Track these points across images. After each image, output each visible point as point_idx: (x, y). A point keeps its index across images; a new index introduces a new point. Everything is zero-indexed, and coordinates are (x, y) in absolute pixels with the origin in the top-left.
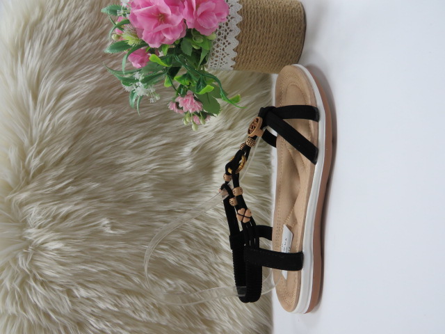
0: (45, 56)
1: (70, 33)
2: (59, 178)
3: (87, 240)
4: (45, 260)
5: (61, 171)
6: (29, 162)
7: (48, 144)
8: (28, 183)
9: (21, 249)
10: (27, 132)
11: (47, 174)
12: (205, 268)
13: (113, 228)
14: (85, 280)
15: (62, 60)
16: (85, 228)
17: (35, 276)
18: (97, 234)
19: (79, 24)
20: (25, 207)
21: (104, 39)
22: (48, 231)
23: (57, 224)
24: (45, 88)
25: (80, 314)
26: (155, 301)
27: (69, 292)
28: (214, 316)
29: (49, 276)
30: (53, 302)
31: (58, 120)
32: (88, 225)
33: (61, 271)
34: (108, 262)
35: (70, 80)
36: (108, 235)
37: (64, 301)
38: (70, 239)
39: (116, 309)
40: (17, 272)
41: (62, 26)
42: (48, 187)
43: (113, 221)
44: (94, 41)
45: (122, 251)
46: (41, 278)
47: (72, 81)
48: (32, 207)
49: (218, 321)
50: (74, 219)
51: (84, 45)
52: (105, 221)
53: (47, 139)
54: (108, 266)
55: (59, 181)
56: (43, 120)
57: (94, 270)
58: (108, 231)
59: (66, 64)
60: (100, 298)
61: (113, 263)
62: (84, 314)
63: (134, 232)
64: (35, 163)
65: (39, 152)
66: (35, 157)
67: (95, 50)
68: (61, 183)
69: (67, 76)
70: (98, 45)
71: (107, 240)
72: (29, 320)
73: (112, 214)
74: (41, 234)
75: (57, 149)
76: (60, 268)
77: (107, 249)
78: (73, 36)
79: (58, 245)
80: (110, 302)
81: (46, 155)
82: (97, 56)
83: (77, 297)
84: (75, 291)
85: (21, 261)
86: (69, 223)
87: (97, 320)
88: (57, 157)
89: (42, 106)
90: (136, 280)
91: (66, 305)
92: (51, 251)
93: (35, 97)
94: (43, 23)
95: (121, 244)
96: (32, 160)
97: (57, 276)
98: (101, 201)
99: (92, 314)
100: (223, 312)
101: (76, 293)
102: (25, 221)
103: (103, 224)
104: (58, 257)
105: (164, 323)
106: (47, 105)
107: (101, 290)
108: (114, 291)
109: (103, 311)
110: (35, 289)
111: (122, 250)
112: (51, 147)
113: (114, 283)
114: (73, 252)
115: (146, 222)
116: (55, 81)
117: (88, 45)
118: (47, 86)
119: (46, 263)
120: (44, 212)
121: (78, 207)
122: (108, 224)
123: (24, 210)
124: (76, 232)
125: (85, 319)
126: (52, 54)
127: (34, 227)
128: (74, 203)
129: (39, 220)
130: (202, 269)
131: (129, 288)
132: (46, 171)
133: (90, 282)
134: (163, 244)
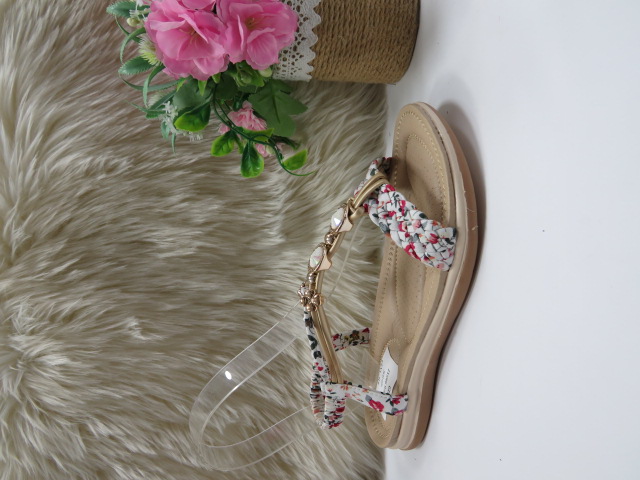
0: (21, 63)
1: (62, 22)
2: (58, 258)
3: (105, 350)
4: (43, 381)
5: (60, 247)
6: (9, 232)
7: (36, 206)
8: (10, 264)
9: (5, 365)
11: (39, 251)
12: (283, 389)
13: (145, 331)
14: (104, 410)
15: (51, 68)
16: (100, 333)
17: (29, 404)
18: (121, 342)
19: (76, 7)
20: (8, 302)
21: (116, 33)
22: (44, 339)
23: (58, 327)
24: (27, 114)
25: (100, 459)
27: (83, 430)
28: (296, 459)
29: (50, 405)
30: (58, 442)
31: (49, 168)
32: (106, 328)
33: (67, 397)
34: (138, 383)
35: (65, 100)
36: (136, 342)
37: (74, 440)
38: (80, 349)
39: (153, 453)
40: (3, 399)
41: (48, 11)
42: (40, 272)
43: (143, 321)
44: (101, 35)
45: (160, 366)
46: (39, 409)
47: (68, 103)
48: (19, 303)
49: (300, 466)
50: (83, 319)
51: (85, 43)
52: (133, 322)
54: (140, 389)
55: (57, 262)
56: (25, 168)
57: (117, 396)
58: (137, 335)
59: (57, 74)
60: (128, 436)
61: (146, 384)
62: (105, 459)
63: (177, 336)
64: (18, 235)
66: (19, 224)
67: (103, 50)
68: (61, 264)
69: (60, 94)
70: (108, 41)
71: (137, 349)
72: (24, 469)
73: (141, 311)
74: (34, 342)
75: (52, 213)
76: (66, 393)
77: (136, 363)
78: (65, 28)
79: (63, 360)
81: (29, 224)
82: (107, 60)
83: (94, 435)
84: (90, 426)
85: (6, 383)
86: (76, 326)
87: (125, 468)
88: (56, 223)
89: (22, 146)
90: (181, 408)
91: (78, 448)
92: (50, 368)
93: (11, 129)
94: (17, 6)
95: (158, 355)
96: (13, 231)
97: (62, 404)
98: (125, 291)
99: (120, 460)
100: (307, 453)
101: (92, 428)
102: (10, 323)
103: (129, 326)
104: (62, 377)
106: (32, 139)
107: (129, 425)
108: (148, 426)
109: (133, 453)
110: (30, 424)
111: (159, 364)
112: (41, 211)
113: (148, 413)
114: (83, 370)
116: (40, 104)
117: (93, 41)
118: (28, 112)
119: (45, 385)
120: (36, 310)
121: (88, 302)
122: (136, 326)
123: (6, 307)
124: (89, 340)
125: (109, 466)
126: (34, 58)
127: (23, 333)
128: (83, 295)
129: (30, 323)
130: (278, 391)
131: (172, 420)
132: (37, 246)
133: (112, 412)
134: (222, 354)
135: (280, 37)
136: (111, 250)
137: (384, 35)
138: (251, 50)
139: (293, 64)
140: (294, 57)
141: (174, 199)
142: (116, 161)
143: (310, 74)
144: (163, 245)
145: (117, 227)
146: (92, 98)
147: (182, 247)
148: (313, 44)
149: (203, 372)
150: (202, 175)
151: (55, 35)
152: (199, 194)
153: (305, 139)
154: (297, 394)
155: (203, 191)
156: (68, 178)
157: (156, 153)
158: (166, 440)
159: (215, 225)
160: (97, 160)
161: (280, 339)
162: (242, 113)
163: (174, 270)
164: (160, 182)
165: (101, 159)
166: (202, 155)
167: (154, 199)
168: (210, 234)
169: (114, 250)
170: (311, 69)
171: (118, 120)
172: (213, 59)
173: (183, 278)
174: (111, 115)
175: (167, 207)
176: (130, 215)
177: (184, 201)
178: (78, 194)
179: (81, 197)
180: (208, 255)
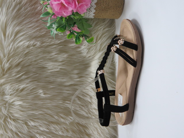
0: (8, 15)
1: (20, 3)
2: (18, 72)
3: (33, 100)
5: (19, 69)
6: (4, 65)
7: (12, 56)
8: (4, 75)
9: (3, 105)
10: (2, 51)
11: (13, 70)
12: (87, 111)
13: (45, 94)
14: (33, 118)
15: (17, 16)
16: (31, 95)
17: (10, 116)
18: (37, 97)
20: (4, 86)
21: (36, 6)
22: (15, 97)
23: (19, 93)
24: (9, 30)
25: (32, 133)
26: (65, 127)
27: (26, 124)
28: (91, 132)
29: (17, 117)
30: (19, 128)
31: (16, 45)
32: (33, 93)
33: (22, 114)
34: (43, 110)
35: (21, 26)
36: (42, 97)
37: (24, 127)
38: (25, 100)
39: (48, 131)
40: (2, 115)
42: (13, 77)
43: (44, 91)
44: (32, 6)
45: (49, 104)
46: (13, 118)
47: (22, 26)
48: (7, 86)
49: (92, 134)
50: (26, 90)
51: (26, 10)
52: (41, 91)
53: (12, 54)
54: (43, 111)
56: (9, 45)
57: (37, 113)
58: (42, 95)
59: (19, 18)
60: (40, 126)
61: (45, 110)
62: (34, 133)
63: (54, 95)
64: (7, 66)
65: (8, 61)
66: (7, 63)
67: (32, 11)
68: (19, 74)
69: (19, 24)
70: (33, 8)
71: (43, 99)
72: (9, 136)
73: (43, 88)
75: (17, 59)
77: (42, 104)
78: (21, 5)
79: (20, 103)
80: (44, 127)
81: (11, 61)
82: (33, 14)
83: (30, 125)
84: (29, 123)
85: (3, 110)
86: (24, 93)
87: (40, 136)
88: (18, 62)
89: (8, 39)
90: (56, 117)
91: (25, 129)
92: (17, 106)
93: (5, 35)
95: (48, 101)
96: (5, 64)
97: (20, 116)
98: (38, 82)
99: (37, 133)
100: (94, 130)
102: (4, 93)
103: (40, 92)
104: (20, 108)
105: (69, 136)
106: (11, 37)
107: (41, 122)
108: (46, 123)
109: (42, 131)
110: (10, 123)
112: (14, 58)
113: (46, 119)
114: (27, 106)
115: (59, 91)
116: (14, 27)
117: (29, 8)
118: (10, 29)
119: (15, 111)
120: (12, 88)
121: (28, 85)
122: (42, 92)
123: (3, 87)
124: (28, 97)
125: (34, 135)
126: (12, 14)
127: (8, 95)
128: (26, 83)
129: (11, 92)
130: (85, 111)
131: (53, 121)
132: (12, 69)
133: (35, 119)
134: (67, 101)
135: (87, 5)
136: (34, 70)
137: (115, 5)
138: (79, 9)
139: (89, 13)
140: (89, 11)
141: (53, 54)
142: (36, 43)
143: (94, 16)
144: (49, 68)
145: (36, 63)
146: (29, 25)
147: (55, 68)
148: (95, 8)
149: (62, 106)
150: (61, 47)
151: (18, 7)
152: (60, 52)
153: (91, 36)
154: (91, 112)
155: (61, 51)
156: (22, 48)
157: (48, 40)
158: (51, 127)
159: (65, 62)
160: (31, 43)
161: (85, 96)
162: (75, 28)
163: (53, 76)
164: (49, 49)
165: (32, 42)
166: (61, 41)
167: (47, 54)
168: (63, 64)
169: (35, 70)
170: (94, 15)
171: (37, 31)
172: (68, 11)
173: (56, 78)
174: (34, 29)
175: (51, 57)
176: (40, 59)
177: (56, 54)
178: (25, 53)
179: (26, 54)
180: (63, 71)
